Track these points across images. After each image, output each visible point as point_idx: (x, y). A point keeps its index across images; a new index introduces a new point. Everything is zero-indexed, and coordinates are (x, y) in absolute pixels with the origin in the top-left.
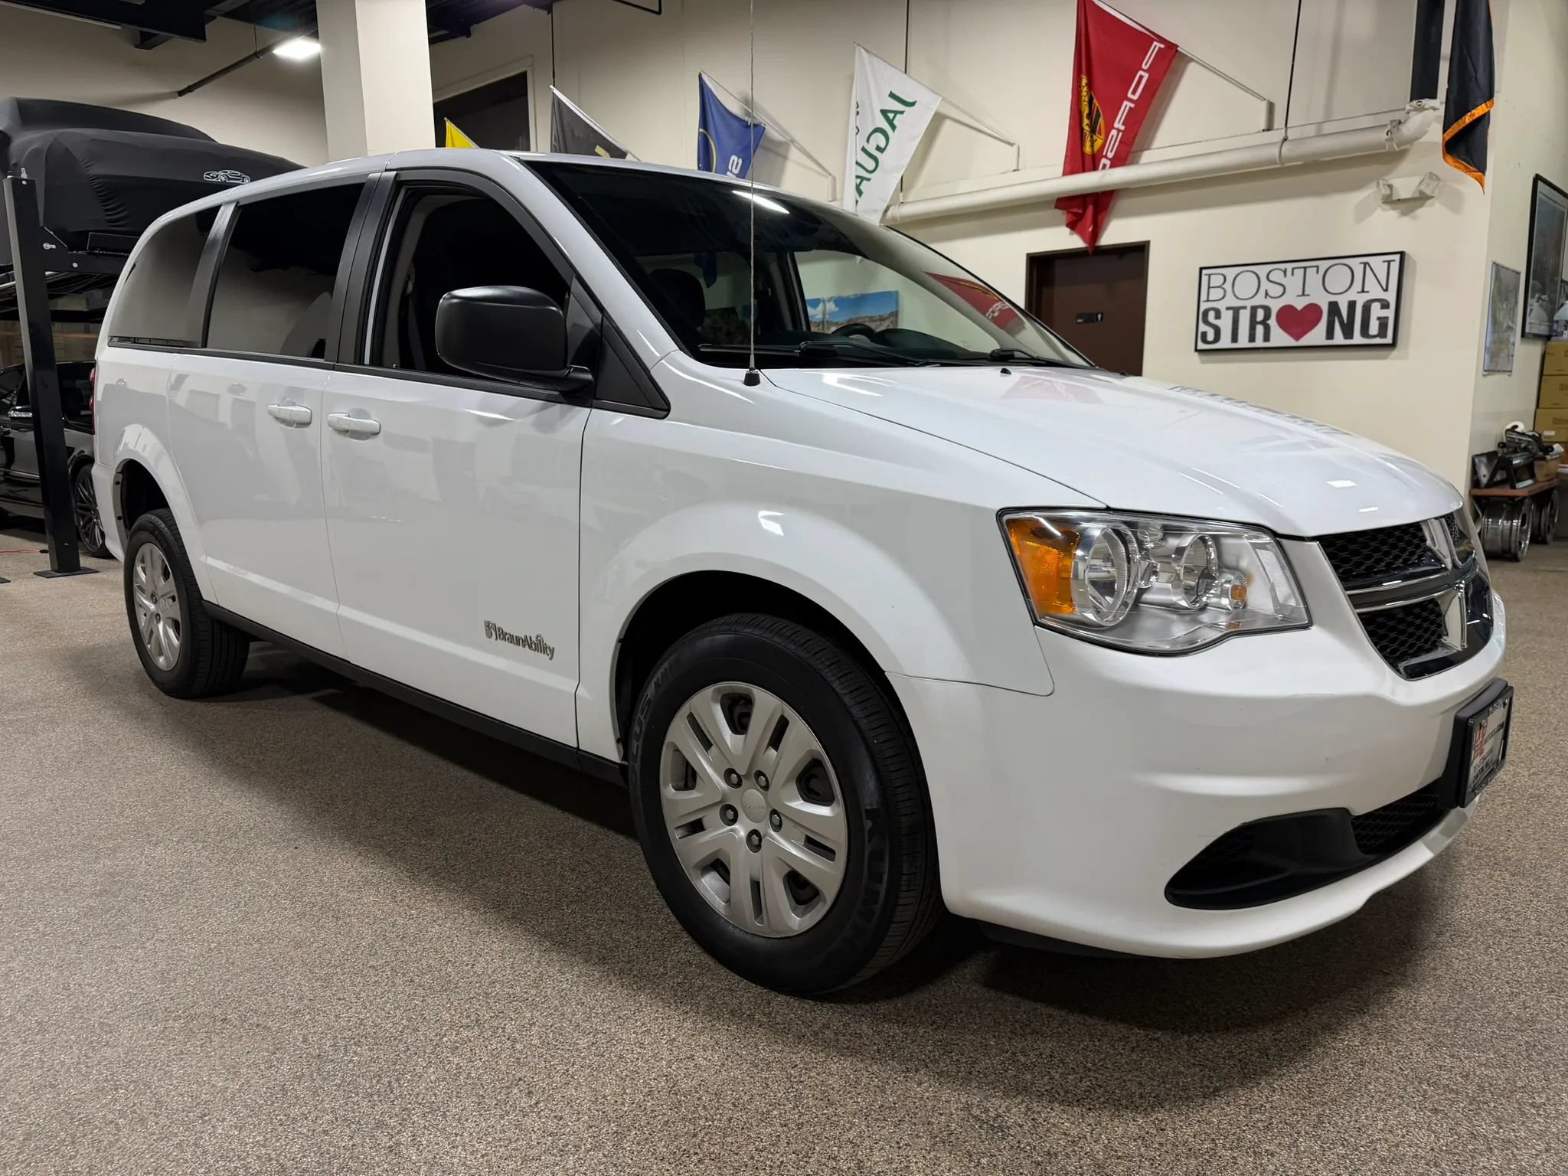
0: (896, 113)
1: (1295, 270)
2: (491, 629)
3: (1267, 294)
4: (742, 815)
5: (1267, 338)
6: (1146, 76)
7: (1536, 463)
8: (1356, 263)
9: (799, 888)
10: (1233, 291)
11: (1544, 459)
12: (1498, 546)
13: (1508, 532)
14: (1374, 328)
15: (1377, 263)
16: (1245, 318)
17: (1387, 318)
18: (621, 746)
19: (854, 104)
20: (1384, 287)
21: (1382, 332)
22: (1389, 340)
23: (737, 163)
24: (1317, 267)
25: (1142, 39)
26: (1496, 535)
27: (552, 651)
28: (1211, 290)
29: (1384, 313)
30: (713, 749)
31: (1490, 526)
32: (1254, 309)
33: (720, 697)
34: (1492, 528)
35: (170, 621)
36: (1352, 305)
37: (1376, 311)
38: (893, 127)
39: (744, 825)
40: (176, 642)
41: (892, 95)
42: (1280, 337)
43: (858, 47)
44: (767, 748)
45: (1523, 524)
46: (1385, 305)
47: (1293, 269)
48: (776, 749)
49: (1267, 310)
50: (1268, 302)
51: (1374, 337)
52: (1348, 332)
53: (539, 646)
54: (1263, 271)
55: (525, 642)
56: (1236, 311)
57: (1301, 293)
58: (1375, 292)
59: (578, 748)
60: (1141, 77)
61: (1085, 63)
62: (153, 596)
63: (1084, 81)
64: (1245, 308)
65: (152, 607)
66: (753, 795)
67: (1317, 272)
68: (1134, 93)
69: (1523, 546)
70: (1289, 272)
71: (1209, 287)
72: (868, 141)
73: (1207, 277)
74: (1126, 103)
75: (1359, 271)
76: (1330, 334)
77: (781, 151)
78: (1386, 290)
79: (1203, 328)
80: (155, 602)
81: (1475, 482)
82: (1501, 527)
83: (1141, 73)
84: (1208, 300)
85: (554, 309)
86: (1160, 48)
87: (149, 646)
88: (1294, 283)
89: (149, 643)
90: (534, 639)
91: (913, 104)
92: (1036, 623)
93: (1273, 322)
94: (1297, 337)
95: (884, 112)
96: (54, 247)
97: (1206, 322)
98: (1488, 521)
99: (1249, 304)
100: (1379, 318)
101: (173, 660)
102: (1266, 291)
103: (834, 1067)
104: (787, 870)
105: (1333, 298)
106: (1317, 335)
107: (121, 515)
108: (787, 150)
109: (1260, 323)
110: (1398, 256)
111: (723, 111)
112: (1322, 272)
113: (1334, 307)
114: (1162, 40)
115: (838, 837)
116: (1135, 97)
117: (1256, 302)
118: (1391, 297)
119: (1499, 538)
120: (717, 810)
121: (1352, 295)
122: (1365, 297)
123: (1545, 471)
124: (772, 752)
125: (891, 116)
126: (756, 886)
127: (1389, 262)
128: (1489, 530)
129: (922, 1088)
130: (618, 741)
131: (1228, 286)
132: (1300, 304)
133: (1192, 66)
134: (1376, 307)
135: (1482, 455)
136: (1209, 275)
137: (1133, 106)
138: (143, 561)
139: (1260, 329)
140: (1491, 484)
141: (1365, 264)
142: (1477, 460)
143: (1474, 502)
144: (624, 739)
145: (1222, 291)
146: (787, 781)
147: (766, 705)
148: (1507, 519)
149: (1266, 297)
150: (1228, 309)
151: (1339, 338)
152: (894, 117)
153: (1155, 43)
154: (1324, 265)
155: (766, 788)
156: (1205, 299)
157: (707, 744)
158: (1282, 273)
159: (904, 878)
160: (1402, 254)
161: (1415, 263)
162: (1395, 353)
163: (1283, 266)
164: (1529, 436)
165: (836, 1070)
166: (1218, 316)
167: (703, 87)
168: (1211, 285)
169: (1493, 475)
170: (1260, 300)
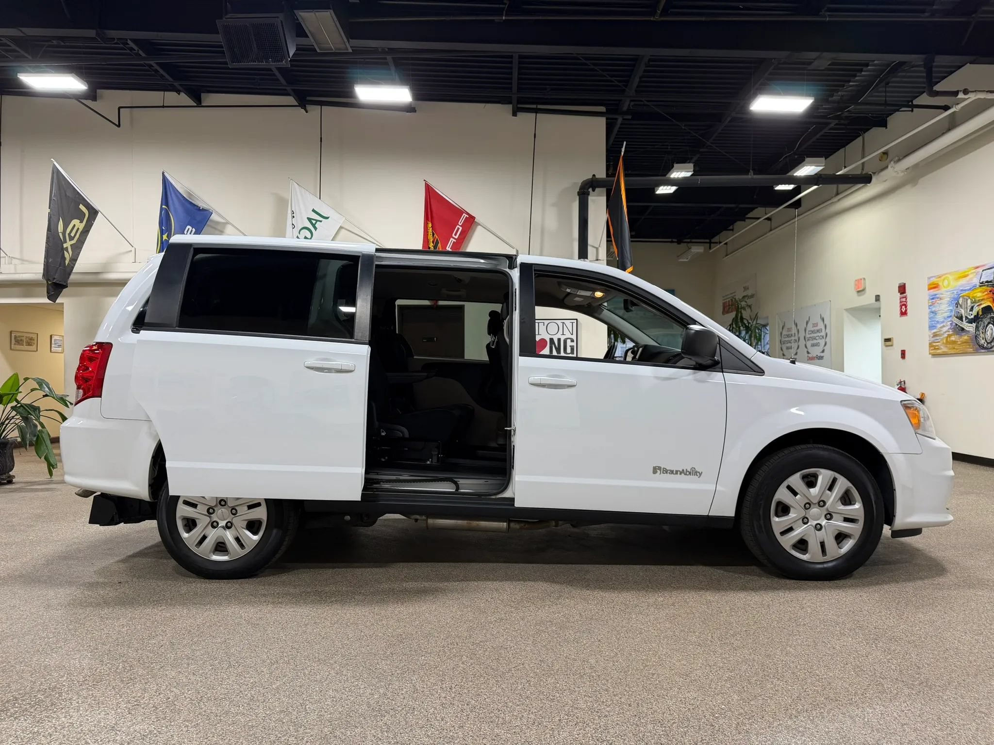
0: (317, 221)
6: (461, 228)
8: (559, 322)
14: (569, 350)
15: (567, 322)
17: (573, 346)
19: (289, 212)
21: (572, 352)
22: (574, 355)
23: (192, 231)
24: (544, 323)
25: (459, 212)
29: (572, 344)
36: (559, 340)
37: (569, 343)
38: (316, 229)
41: (314, 211)
43: (291, 181)
46: (572, 341)
51: (569, 354)
52: (558, 350)
57: (538, 333)
58: (568, 335)
60: (458, 229)
61: (429, 215)
63: (430, 225)
67: (544, 325)
68: (455, 235)
72: (299, 233)
74: (452, 239)
75: (561, 325)
76: (551, 351)
77: (219, 227)
78: (572, 334)
83: (458, 226)
86: (466, 217)
91: (327, 218)
95: (310, 219)
100: (570, 346)
105: (552, 337)
106: (546, 351)
108: (224, 228)
110: (576, 320)
111: (182, 199)
112: (546, 325)
113: (552, 340)
114: (468, 214)
116: (456, 237)
118: (574, 337)
121: (559, 336)
122: (565, 337)
125: (314, 222)
127: (572, 323)
132: (537, 338)
133: (479, 227)
134: (569, 341)
137: (455, 241)
141: (563, 323)
151: (555, 353)
152: (316, 223)
153: (464, 214)
154: (546, 322)
161: (582, 324)
167: (165, 181)
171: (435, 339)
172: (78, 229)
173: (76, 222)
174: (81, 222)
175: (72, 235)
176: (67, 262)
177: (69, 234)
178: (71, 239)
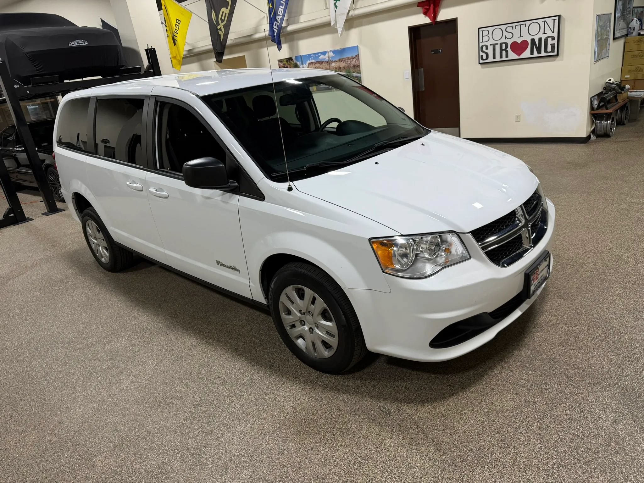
1: (517, 26)
2: (218, 263)
3: (506, 37)
4: (306, 323)
5: (507, 56)
7: (618, 95)
8: (541, 21)
9: (326, 345)
10: (492, 37)
11: (621, 93)
12: (602, 132)
13: (606, 126)
14: (549, 49)
15: (549, 21)
16: (498, 48)
17: (554, 44)
18: (266, 299)
20: (553, 31)
21: (553, 51)
22: (555, 53)
24: (526, 24)
26: (601, 128)
27: (240, 271)
28: (483, 37)
29: (553, 42)
30: (294, 304)
31: (599, 124)
32: (501, 44)
33: (294, 289)
34: (600, 125)
35: (104, 247)
36: (540, 39)
37: (550, 41)
39: (308, 326)
40: (107, 254)
42: (512, 55)
44: (311, 304)
45: (612, 122)
46: (553, 39)
47: (516, 26)
48: (314, 305)
49: (506, 44)
50: (507, 41)
51: (549, 52)
52: (539, 52)
53: (235, 269)
54: (504, 27)
55: (230, 267)
56: (494, 45)
57: (519, 36)
58: (549, 33)
59: (253, 299)
62: (95, 238)
64: (498, 44)
65: (96, 242)
66: (309, 317)
67: (526, 27)
69: (613, 130)
70: (514, 27)
71: (483, 36)
73: (482, 32)
75: (542, 25)
78: (553, 32)
79: (481, 54)
80: (96, 240)
81: (592, 108)
82: (603, 124)
84: (482, 42)
85: (221, 165)
87: (97, 255)
88: (516, 32)
89: (97, 253)
90: (233, 267)
92: (384, 272)
93: (509, 49)
94: (519, 55)
96: (18, 86)
97: (482, 51)
98: (598, 122)
99: (499, 42)
100: (551, 44)
101: (108, 260)
102: (506, 36)
103: (341, 398)
104: (322, 340)
105: (532, 37)
106: (527, 54)
107: (77, 209)
109: (504, 50)
110: (558, 17)
113: (533, 41)
115: (335, 331)
117: (502, 41)
118: (555, 35)
119: (603, 129)
120: (299, 321)
121: (540, 35)
122: (545, 36)
123: (621, 99)
124: (312, 306)
126: (313, 344)
127: (554, 20)
128: (599, 126)
129: (367, 402)
130: (265, 298)
131: (490, 35)
132: (519, 41)
134: (550, 39)
135: (595, 96)
136: (482, 31)
138: (89, 226)
139: (504, 52)
140: (599, 107)
141: (545, 21)
142: (592, 99)
143: (591, 116)
144: (267, 297)
145: (488, 37)
146: (318, 315)
147: (309, 293)
148: (606, 121)
149: (506, 39)
150: (491, 45)
151: (536, 54)
154: (528, 23)
155: (312, 315)
156: (482, 41)
157: (293, 303)
158: (512, 28)
159: (356, 343)
160: (559, 16)
161: (564, 19)
162: (558, 58)
163: (511, 25)
164: (615, 84)
165: (343, 398)
166: (487, 48)
168: (483, 35)
169: (599, 104)
170: (503, 40)
171: (440, 50)
172: (226, 13)
173: (223, 10)
174: (227, 8)
175: (223, 18)
176: (222, 39)
177: (221, 19)
178: (223, 21)
